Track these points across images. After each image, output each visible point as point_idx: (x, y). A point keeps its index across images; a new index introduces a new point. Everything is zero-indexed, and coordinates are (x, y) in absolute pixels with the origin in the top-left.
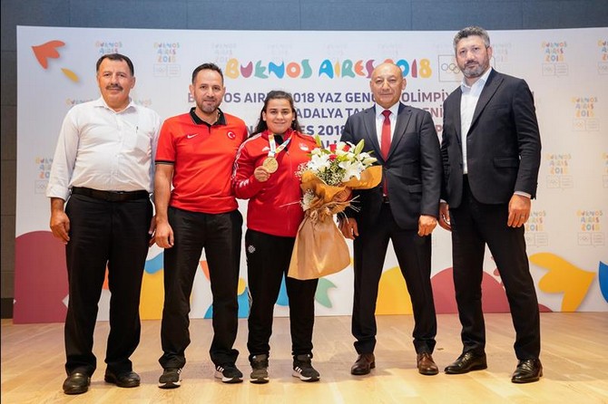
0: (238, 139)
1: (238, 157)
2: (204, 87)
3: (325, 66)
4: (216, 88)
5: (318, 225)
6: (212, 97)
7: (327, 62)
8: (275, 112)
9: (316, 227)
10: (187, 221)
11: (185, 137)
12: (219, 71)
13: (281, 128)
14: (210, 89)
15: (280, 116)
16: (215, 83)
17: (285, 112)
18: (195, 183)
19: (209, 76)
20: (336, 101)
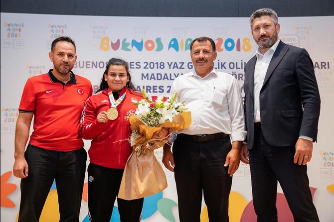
0: (86, 95)
1: (85, 108)
2: (62, 54)
3: (172, 43)
4: (70, 55)
5: (141, 157)
6: (67, 62)
7: (175, 40)
8: (114, 75)
9: (139, 159)
10: (43, 157)
11: (45, 92)
12: (73, 43)
13: (119, 87)
14: (66, 56)
15: (117, 78)
16: (69, 51)
17: (121, 75)
18: (51, 127)
19: (64, 46)
20: (181, 68)
